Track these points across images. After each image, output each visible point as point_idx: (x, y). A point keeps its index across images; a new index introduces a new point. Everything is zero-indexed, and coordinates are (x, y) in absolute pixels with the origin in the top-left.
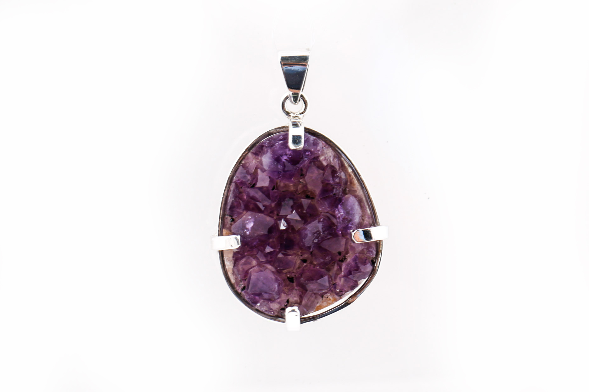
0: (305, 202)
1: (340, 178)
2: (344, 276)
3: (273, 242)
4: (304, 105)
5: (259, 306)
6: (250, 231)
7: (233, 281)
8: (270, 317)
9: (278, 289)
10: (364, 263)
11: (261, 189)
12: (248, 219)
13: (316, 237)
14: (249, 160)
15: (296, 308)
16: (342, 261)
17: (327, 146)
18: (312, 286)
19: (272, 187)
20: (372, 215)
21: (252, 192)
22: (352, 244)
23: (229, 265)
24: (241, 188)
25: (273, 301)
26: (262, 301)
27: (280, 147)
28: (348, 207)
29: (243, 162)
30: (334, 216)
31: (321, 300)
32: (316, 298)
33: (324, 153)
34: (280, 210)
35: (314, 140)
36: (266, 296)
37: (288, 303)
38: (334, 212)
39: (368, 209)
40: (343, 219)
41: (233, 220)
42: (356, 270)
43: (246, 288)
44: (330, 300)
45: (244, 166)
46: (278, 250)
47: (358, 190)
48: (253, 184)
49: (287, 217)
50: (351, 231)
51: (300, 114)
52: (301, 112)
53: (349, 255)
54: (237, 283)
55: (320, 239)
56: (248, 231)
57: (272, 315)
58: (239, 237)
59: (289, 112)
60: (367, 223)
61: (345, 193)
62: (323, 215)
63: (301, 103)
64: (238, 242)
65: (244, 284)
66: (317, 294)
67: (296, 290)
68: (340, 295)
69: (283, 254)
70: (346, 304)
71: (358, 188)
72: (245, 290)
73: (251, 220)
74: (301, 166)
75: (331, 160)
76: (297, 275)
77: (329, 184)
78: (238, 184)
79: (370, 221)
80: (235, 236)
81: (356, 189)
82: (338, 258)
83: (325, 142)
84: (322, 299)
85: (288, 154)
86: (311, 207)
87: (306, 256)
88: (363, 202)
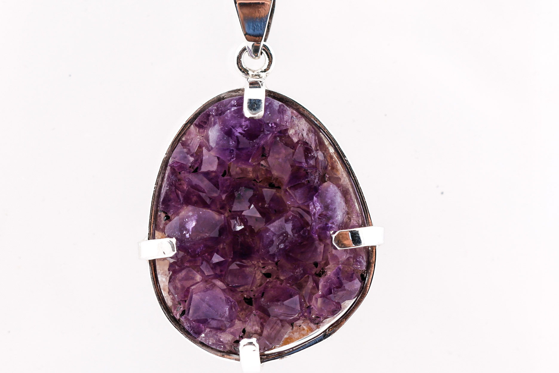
0: (268, 192)
1: (317, 159)
2: (322, 296)
3: (224, 248)
4: (267, 59)
5: (204, 337)
6: (190, 233)
7: (169, 303)
8: (219, 354)
9: (229, 313)
10: (351, 278)
11: (207, 174)
12: (188, 217)
13: (282, 240)
14: (192, 136)
15: (254, 340)
16: (319, 275)
17: (300, 116)
18: (277, 310)
19: (223, 172)
20: (362, 213)
21: (195, 180)
22: (334, 252)
23: (163, 280)
24: (180, 173)
25: (224, 330)
26: (208, 330)
27: (232, 116)
28: (327, 199)
29: (184, 139)
30: (308, 213)
31: (290, 330)
32: (283, 326)
33: (294, 124)
34: (233, 204)
35: (280, 106)
36: (214, 323)
37: (244, 334)
38: (308, 206)
39: (356, 204)
40: (319, 215)
41: (168, 218)
42: (337, 288)
43: (186, 312)
44: (304, 329)
45: (184, 144)
46: (230, 260)
47: (343, 177)
48: (195, 168)
49: (243, 214)
50: (331, 232)
51: (262, 72)
52: (263, 69)
53: (329, 266)
54: (175, 306)
55: (287, 244)
56: (188, 232)
57: (221, 349)
58: (174, 240)
59: (248, 69)
60: (355, 222)
61: (323, 180)
62: (293, 211)
63: (264, 58)
64: (173, 247)
65: (184, 307)
66: (286, 320)
67: (255, 315)
68: (317, 322)
69: (238, 265)
70: (325, 335)
71: (342, 175)
72: (185, 315)
73: (193, 218)
74: (262, 142)
75: (305, 135)
76: (256, 295)
77: (301, 167)
78: (176, 169)
79: (358, 221)
80: (168, 239)
81: (340, 176)
82: (315, 270)
83: (298, 110)
84: (291, 328)
85: (244, 126)
86: (275, 200)
87: (270, 267)
88: (350, 194)
